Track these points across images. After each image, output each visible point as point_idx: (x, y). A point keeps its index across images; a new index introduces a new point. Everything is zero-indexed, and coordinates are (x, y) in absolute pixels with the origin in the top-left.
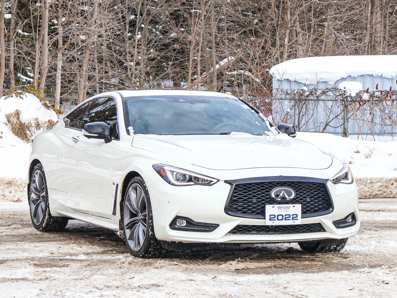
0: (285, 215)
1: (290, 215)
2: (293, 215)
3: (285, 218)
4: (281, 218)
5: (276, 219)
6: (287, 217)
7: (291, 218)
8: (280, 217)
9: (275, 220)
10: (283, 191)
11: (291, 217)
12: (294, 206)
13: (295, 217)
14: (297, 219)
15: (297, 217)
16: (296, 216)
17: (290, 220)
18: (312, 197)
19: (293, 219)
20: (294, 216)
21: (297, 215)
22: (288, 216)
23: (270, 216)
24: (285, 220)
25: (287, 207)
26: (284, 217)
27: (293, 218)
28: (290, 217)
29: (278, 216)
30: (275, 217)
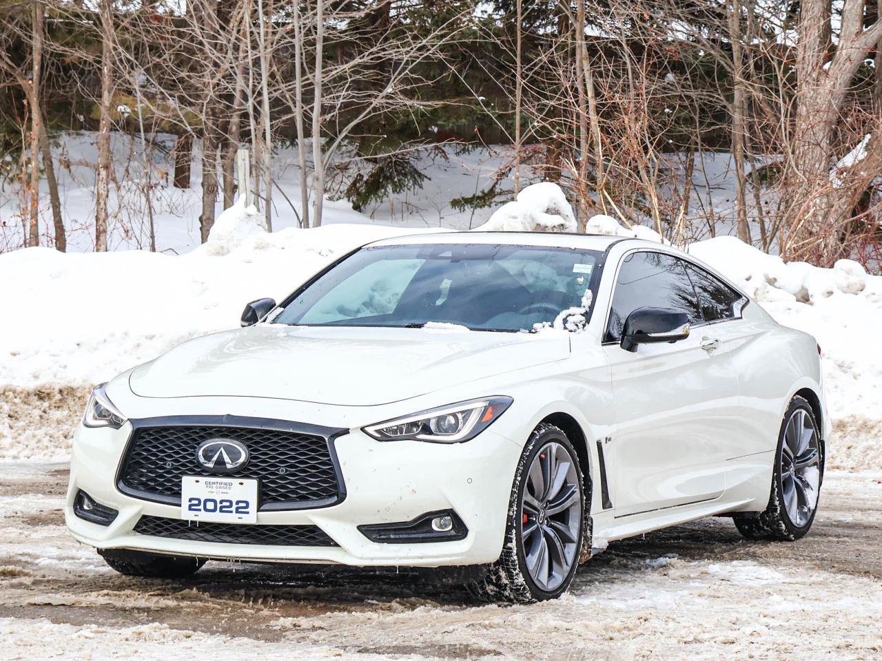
0: (221, 502)
1: (231, 502)
2: (238, 503)
3: (221, 508)
4: (212, 508)
5: (201, 507)
6: (225, 506)
7: (233, 509)
8: (210, 506)
9: (200, 510)
10: (222, 449)
11: (235, 506)
12: (241, 484)
13: (242, 507)
14: (248, 513)
15: (247, 507)
16: (244, 505)
17: (231, 512)
18: (292, 466)
19: (237, 512)
20: (241, 505)
21: (247, 503)
22: (228, 504)
23: (190, 500)
24: (221, 511)
25: (226, 484)
26: (219, 505)
27: (237, 509)
28: (231, 506)
29: (206, 501)
30: (199, 504)
